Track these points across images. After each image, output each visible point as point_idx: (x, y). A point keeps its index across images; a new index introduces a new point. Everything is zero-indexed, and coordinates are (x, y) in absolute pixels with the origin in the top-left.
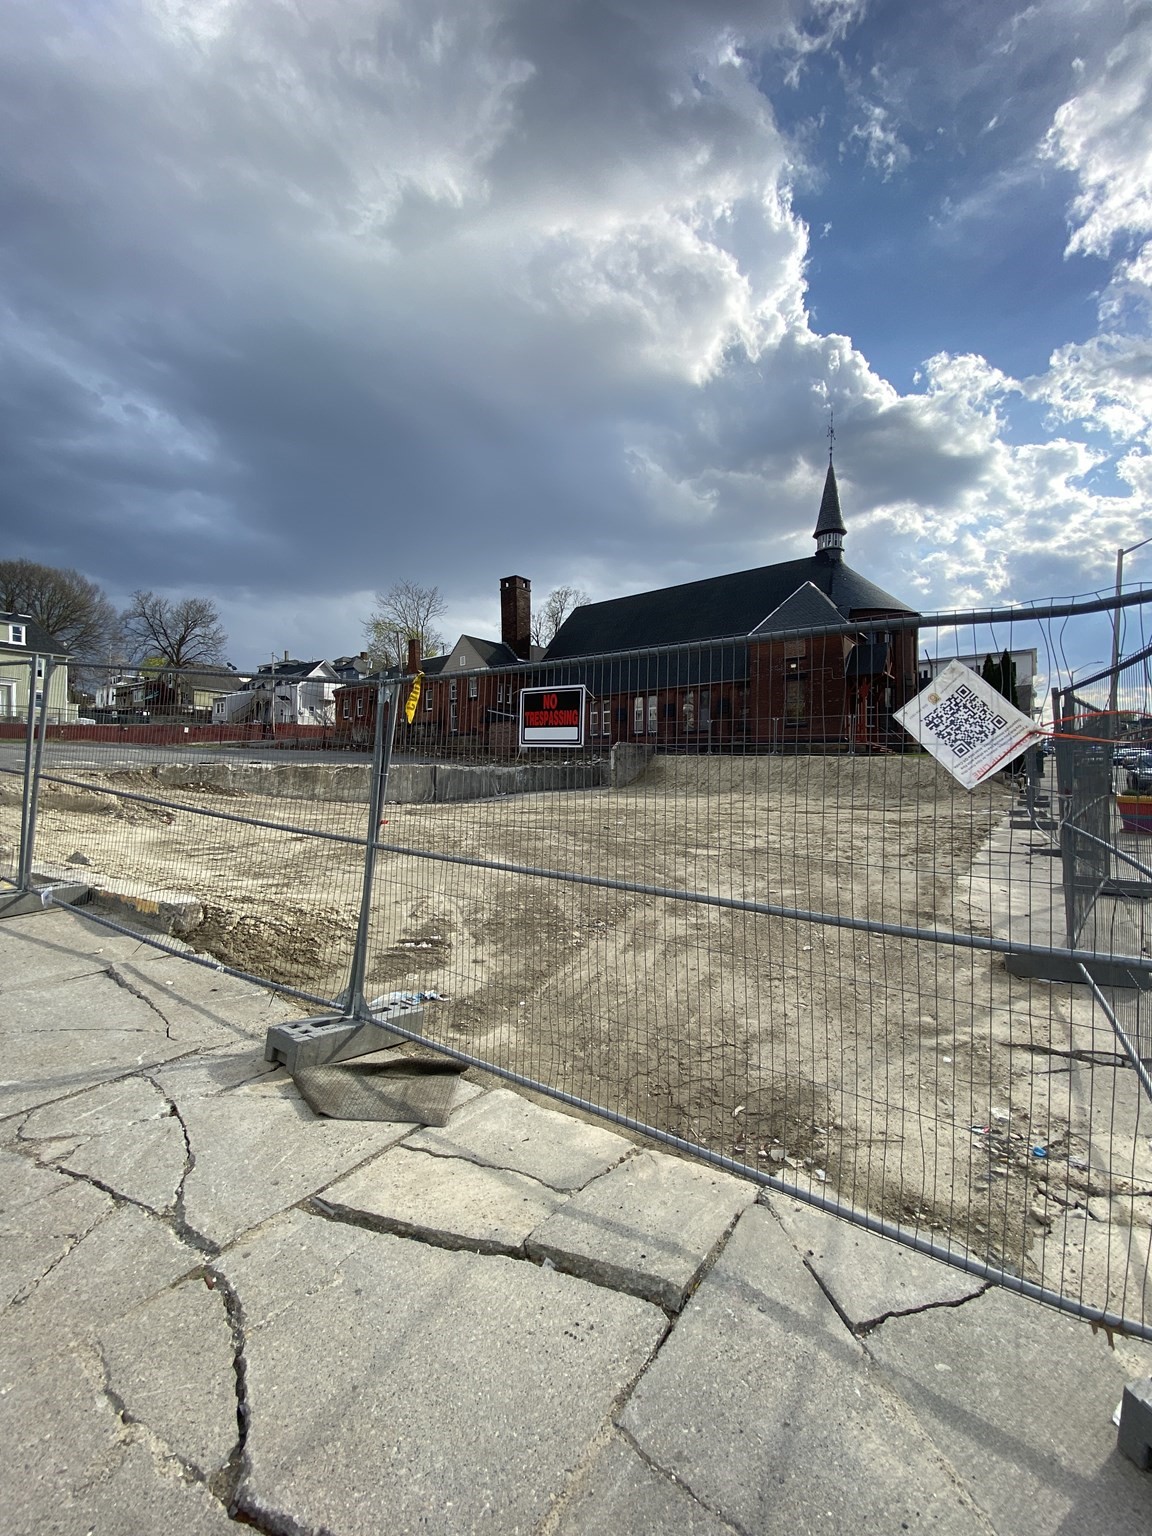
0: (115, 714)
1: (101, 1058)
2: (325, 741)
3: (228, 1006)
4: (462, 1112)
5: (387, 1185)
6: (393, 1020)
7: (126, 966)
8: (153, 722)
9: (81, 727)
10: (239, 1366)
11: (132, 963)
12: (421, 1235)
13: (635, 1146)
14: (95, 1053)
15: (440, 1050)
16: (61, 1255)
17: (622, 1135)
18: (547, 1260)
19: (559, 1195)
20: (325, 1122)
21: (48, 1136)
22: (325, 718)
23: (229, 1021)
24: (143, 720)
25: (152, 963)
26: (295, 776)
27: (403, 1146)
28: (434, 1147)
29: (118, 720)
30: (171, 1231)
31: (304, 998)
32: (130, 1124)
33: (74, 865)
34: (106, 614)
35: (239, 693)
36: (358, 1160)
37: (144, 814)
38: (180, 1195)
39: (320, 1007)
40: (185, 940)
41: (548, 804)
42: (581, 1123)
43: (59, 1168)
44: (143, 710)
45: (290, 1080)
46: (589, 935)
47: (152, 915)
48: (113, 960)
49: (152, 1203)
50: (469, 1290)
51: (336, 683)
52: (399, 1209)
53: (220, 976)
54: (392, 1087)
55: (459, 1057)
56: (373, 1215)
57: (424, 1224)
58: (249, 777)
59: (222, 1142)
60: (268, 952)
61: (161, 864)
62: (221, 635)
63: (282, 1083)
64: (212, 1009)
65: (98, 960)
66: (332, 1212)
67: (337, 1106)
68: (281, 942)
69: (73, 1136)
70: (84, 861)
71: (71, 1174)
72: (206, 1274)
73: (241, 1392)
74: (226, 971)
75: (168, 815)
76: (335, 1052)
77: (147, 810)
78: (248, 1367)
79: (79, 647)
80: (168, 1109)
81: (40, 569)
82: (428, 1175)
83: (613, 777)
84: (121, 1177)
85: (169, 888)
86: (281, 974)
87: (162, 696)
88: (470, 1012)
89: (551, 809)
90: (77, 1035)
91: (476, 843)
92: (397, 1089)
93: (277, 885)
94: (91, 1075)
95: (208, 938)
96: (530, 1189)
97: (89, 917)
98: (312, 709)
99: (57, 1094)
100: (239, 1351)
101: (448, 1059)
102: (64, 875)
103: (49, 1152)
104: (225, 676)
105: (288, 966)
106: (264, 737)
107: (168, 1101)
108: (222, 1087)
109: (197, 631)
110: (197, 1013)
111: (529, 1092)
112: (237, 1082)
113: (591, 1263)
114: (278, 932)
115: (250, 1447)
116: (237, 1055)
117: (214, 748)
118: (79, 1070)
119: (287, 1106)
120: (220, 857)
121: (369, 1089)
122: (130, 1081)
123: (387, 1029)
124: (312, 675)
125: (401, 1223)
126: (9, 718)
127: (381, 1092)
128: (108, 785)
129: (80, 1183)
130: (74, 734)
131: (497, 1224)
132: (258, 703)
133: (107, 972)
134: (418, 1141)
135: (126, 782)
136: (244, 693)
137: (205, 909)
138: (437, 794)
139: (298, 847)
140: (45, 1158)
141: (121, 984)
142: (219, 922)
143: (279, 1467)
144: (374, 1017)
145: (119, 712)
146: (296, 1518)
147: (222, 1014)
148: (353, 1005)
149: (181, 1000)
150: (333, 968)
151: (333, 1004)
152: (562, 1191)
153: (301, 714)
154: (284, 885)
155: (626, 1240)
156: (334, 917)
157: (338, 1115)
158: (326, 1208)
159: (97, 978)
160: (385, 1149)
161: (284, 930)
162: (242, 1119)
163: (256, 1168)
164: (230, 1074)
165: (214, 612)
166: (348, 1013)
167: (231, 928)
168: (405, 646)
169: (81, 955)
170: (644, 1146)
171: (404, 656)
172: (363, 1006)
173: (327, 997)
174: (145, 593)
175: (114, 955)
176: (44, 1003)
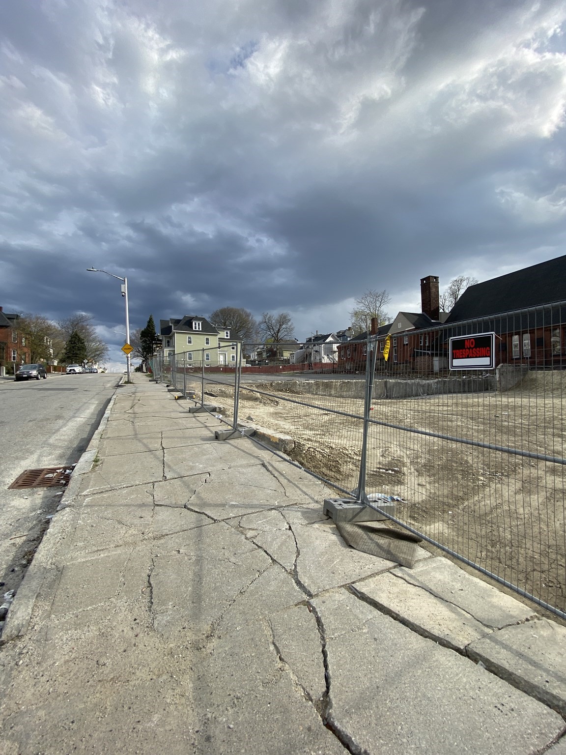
0: (257, 362)
1: (263, 500)
2: (334, 370)
3: (307, 486)
4: (421, 564)
5: (385, 590)
6: (381, 508)
7: (268, 462)
8: (269, 365)
9: (246, 368)
10: (324, 653)
11: (270, 462)
12: (405, 622)
13: (536, 614)
14: (260, 497)
15: (406, 528)
16: (255, 578)
17: (526, 605)
18: (480, 662)
19: (486, 628)
20: (352, 550)
21: (248, 527)
22: (334, 359)
23: (307, 493)
24: (267, 364)
25: (277, 463)
26: (322, 386)
27: (391, 573)
28: (407, 578)
29: (258, 364)
30: (293, 581)
31: (338, 488)
32: (275, 529)
33: (249, 421)
34: (253, 324)
35: (299, 351)
36: (370, 574)
37: (269, 401)
38: (296, 566)
39: (344, 494)
40: (288, 455)
41: (455, 401)
42: (496, 590)
43: (253, 541)
44: (266, 360)
45: (335, 526)
46: (490, 480)
47: (276, 443)
48: (264, 460)
49: (285, 566)
50: (434, 662)
51: (337, 343)
52: (392, 605)
53: (302, 472)
54: (383, 541)
55: (417, 534)
56: (379, 603)
57: (406, 617)
58: (304, 386)
59: (310, 547)
60: (320, 465)
61: (276, 422)
62: (292, 327)
63: (331, 526)
64: (300, 486)
65: (259, 459)
66: (359, 595)
67: (358, 544)
68: (324, 460)
69: (256, 530)
70: (252, 419)
71: (257, 545)
72: (308, 604)
73: (326, 666)
74: (305, 471)
75: (277, 402)
76: (354, 517)
77: (270, 400)
78: (328, 655)
79: (245, 337)
80: (288, 527)
81: (233, 309)
82: (406, 592)
83: (498, 385)
84: (274, 551)
85: (281, 432)
86: (326, 475)
87: (273, 354)
88: (419, 511)
89: (457, 404)
90: (254, 488)
91: (412, 421)
92: (385, 543)
93: (320, 434)
94: (260, 506)
95: (296, 455)
96: (466, 618)
97: (256, 442)
98: (328, 355)
99: (250, 511)
100: (324, 646)
101: (410, 533)
102: (246, 424)
103: (250, 534)
104: (293, 344)
105: (328, 472)
106: (309, 369)
107: (288, 523)
108: (307, 522)
109: (284, 326)
110: (295, 487)
111: (460, 562)
112: (313, 521)
113: (511, 674)
114: (323, 456)
115: (331, 694)
116: (311, 509)
117: (291, 374)
118: (257, 503)
119: (334, 538)
120: (296, 420)
121: (371, 539)
122: (273, 511)
123: (378, 511)
124: (328, 341)
125: (394, 613)
126: (226, 365)
127: (377, 542)
128: (256, 390)
129: (260, 550)
130: (245, 370)
131: (447, 632)
132: (307, 355)
133: (263, 464)
134: (398, 572)
135: (262, 389)
136: (302, 350)
137: (295, 442)
138: (388, 394)
139: (326, 418)
140: (248, 536)
141: (268, 470)
142: (300, 449)
143: (344, 710)
144: (371, 504)
145: (259, 361)
146: (353, 739)
147: (304, 489)
148: (360, 495)
149: (289, 480)
150: (348, 476)
151: (351, 494)
152: (488, 626)
153: (323, 358)
154: (323, 435)
155: (534, 668)
156: (347, 452)
157: (358, 548)
158: (356, 592)
159: (260, 466)
160: (382, 572)
161: (325, 455)
162: (316, 539)
163: (324, 563)
164: (310, 517)
165: (290, 318)
166: (358, 499)
167: (305, 452)
168: (369, 322)
169: (254, 456)
170: (543, 615)
171: (369, 327)
172: (365, 497)
173: (348, 491)
174: (265, 313)
175: (265, 458)
176: (243, 474)
